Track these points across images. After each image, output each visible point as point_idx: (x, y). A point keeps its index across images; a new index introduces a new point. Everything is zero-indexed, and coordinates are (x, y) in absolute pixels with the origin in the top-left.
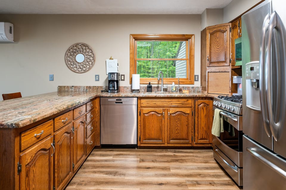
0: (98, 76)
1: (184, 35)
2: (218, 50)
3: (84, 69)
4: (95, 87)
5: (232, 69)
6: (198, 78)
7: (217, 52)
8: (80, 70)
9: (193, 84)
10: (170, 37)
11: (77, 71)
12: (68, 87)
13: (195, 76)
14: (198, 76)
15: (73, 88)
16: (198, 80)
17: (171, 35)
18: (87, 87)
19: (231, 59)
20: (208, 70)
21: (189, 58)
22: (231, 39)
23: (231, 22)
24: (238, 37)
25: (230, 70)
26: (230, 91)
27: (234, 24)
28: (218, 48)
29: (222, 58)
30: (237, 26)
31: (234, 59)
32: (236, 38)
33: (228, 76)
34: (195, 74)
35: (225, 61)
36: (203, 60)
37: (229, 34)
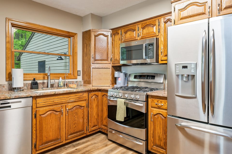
1: (69, 32)
2: (102, 50)
5: (113, 67)
6: (80, 73)
7: (101, 52)
9: (76, 78)
13: (78, 71)
14: (80, 71)
16: (80, 75)
17: (57, 30)
19: (112, 58)
20: (93, 66)
21: (72, 54)
22: (112, 43)
23: (112, 29)
24: (120, 42)
25: (111, 67)
26: (111, 83)
27: (115, 31)
28: (102, 48)
29: (105, 58)
30: (119, 34)
31: (115, 58)
32: (118, 42)
33: (110, 71)
34: (78, 70)
35: (107, 60)
36: (86, 57)
37: (110, 38)
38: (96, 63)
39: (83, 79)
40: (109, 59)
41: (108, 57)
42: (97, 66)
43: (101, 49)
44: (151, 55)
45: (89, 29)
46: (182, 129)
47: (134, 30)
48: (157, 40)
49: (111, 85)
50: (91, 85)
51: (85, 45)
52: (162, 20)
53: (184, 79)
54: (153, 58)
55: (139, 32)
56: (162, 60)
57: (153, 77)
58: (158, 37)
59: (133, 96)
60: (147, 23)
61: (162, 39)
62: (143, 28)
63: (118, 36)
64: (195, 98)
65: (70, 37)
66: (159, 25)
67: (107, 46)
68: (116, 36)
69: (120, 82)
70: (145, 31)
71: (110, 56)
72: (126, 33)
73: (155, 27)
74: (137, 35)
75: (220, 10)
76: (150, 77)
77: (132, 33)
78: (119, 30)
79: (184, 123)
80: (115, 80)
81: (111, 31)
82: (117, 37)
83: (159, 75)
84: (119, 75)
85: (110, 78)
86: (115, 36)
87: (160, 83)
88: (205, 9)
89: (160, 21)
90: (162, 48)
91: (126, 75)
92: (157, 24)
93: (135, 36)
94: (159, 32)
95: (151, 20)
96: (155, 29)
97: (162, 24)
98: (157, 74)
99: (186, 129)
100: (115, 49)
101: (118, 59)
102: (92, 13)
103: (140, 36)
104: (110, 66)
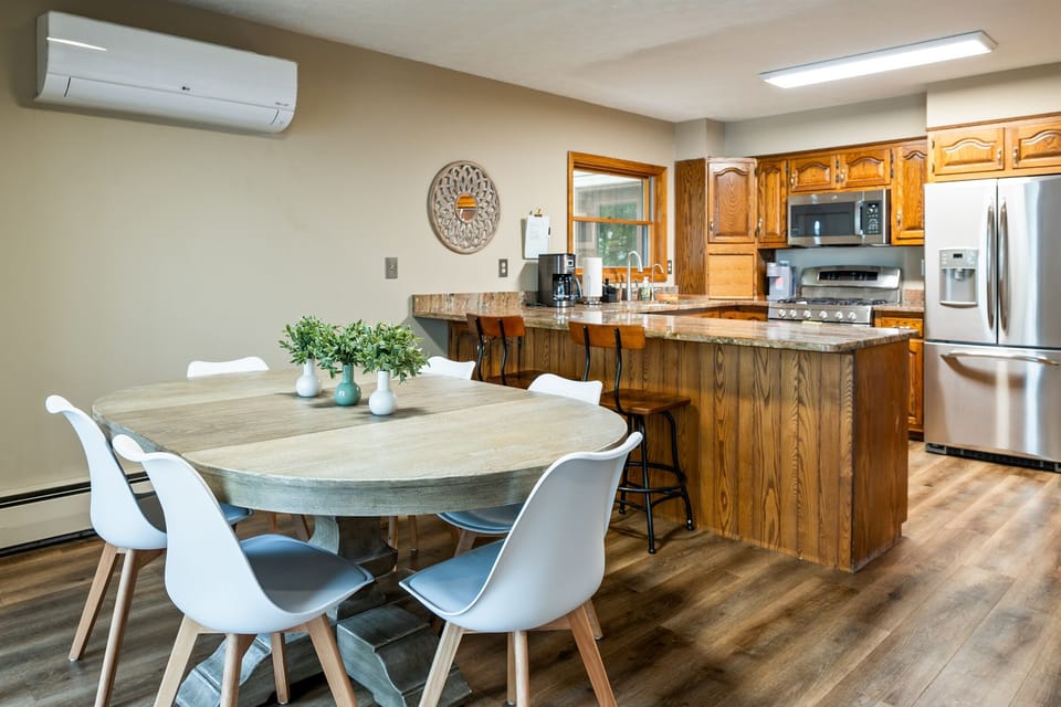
0: (506, 261)
1: (653, 166)
2: (734, 210)
3: (476, 241)
4: (504, 293)
5: (759, 250)
6: (671, 267)
7: (732, 213)
8: (466, 244)
9: (664, 280)
10: (633, 168)
11: (459, 248)
12: (440, 296)
13: (667, 262)
14: (670, 262)
15: (453, 299)
16: (670, 273)
17: (635, 164)
18: (485, 294)
19: (758, 229)
20: (711, 248)
21: (653, 220)
22: (759, 191)
23: (757, 157)
24: (784, 190)
25: (755, 252)
26: (756, 292)
27: (768, 164)
28: (733, 205)
29: (741, 226)
30: (780, 170)
31: (770, 230)
32: (778, 191)
33: (750, 263)
34: (669, 259)
35: (745, 234)
36: (689, 227)
37: (753, 181)
38: (718, 241)
39: (676, 283)
40: (752, 233)
41: (747, 229)
42: (721, 249)
43: (733, 207)
44: (873, 225)
45: (701, 157)
46: (952, 361)
47: (826, 166)
48: (889, 192)
49: (756, 298)
50: (707, 297)
51: (686, 196)
52: (900, 152)
53: (957, 276)
54: (880, 232)
55: (839, 171)
56: (899, 239)
57: (873, 275)
58: (888, 187)
59: (840, 315)
60: (863, 155)
61: (900, 193)
62: (851, 164)
63: (778, 175)
64: (976, 306)
65: (647, 177)
66: (892, 162)
67: (747, 200)
68: (772, 175)
69: (781, 288)
70: (857, 171)
71: (753, 225)
72: (801, 170)
73: (882, 164)
74: (834, 178)
75: (1018, 158)
76: (864, 276)
77: (819, 171)
78: (780, 161)
79: (955, 349)
80: (765, 284)
81: (755, 161)
82: (774, 180)
83: (888, 270)
84: (779, 271)
85: (751, 278)
86: (767, 174)
87: (889, 290)
88: (992, 153)
89: (894, 152)
90: (900, 212)
91: (793, 269)
92: (888, 159)
93: (828, 179)
94: (892, 177)
95: (870, 148)
96: (882, 169)
97: (899, 163)
98: (878, 268)
99: (959, 358)
100: (770, 206)
101: (778, 232)
102: (711, 116)
103: (842, 181)
104: (754, 249)
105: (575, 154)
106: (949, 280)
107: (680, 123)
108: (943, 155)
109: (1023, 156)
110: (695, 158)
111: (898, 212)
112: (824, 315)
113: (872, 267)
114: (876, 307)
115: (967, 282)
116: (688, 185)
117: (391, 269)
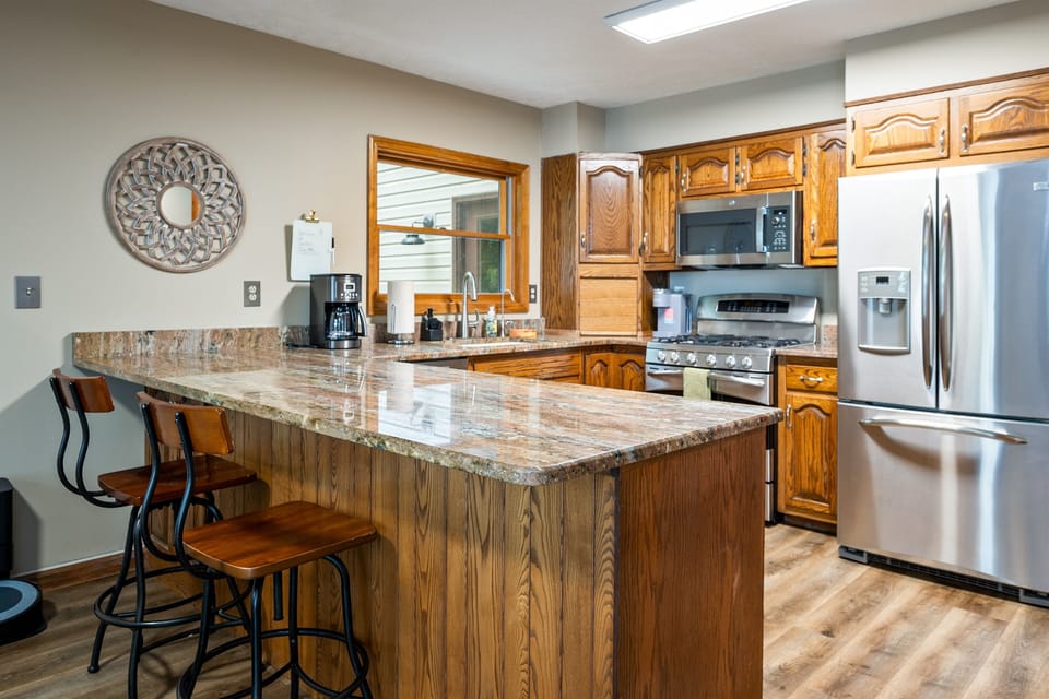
0: (257, 284)
2: (612, 220)
3: (200, 254)
4: (250, 330)
5: (645, 272)
6: (535, 294)
7: (609, 225)
8: (180, 257)
9: (525, 311)
10: (475, 164)
11: (167, 264)
12: (126, 334)
13: (531, 287)
14: (535, 287)
15: (151, 338)
16: (534, 301)
17: (478, 158)
18: (215, 332)
19: (643, 246)
20: (582, 270)
21: (510, 232)
22: (645, 196)
23: (642, 153)
24: (673, 195)
25: (639, 275)
26: (640, 326)
27: (655, 161)
28: (611, 214)
29: (621, 241)
30: (669, 169)
31: (656, 246)
32: (667, 195)
33: (633, 288)
34: (531, 283)
35: (627, 251)
36: (557, 242)
37: (637, 183)
38: (591, 261)
39: (543, 314)
40: (635, 250)
41: (629, 243)
42: (596, 270)
43: (611, 217)
44: (779, 240)
45: (570, 152)
46: (875, 431)
47: (723, 163)
48: (800, 195)
49: (640, 333)
50: (577, 332)
51: (554, 203)
52: (815, 140)
53: (881, 310)
54: (788, 249)
55: (739, 169)
56: (813, 257)
57: (782, 306)
58: (800, 189)
59: (732, 360)
60: (767, 146)
61: (815, 195)
62: (754, 159)
63: (667, 174)
64: (908, 352)
65: (504, 178)
66: (804, 154)
67: (629, 208)
68: (659, 175)
69: (671, 323)
70: (762, 168)
71: (639, 239)
72: (694, 168)
73: (792, 159)
74: (734, 178)
75: (969, 141)
76: (772, 306)
77: (715, 168)
78: (669, 157)
79: (879, 415)
80: (651, 316)
81: (640, 157)
82: (662, 181)
83: (803, 299)
84: (668, 300)
85: (634, 308)
86: (654, 175)
87: (805, 325)
88: (933, 135)
89: (807, 141)
90: (814, 221)
91: (687, 298)
92: (799, 150)
93: (726, 180)
94: (804, 174)
95: (778, 137)
96: (791, 165)
97: (814, 154)
98: (792, 296)
99: (885, 429)
100: (657, 216)
101: (666, 249)
102: (581, 99)
103: (743, 181)
104: (638, 271)
105: (378, 140)
106: (870, 314)
107: (547, 109)
108: (866, 139)
109: (975, 138)
110: (565, 153)
111: (812, 220)
112: (712, 359)
113: (785, 295)
114: (781, 350)
115: (896, 318)
116: (556, 189)
117: (28, 294)
